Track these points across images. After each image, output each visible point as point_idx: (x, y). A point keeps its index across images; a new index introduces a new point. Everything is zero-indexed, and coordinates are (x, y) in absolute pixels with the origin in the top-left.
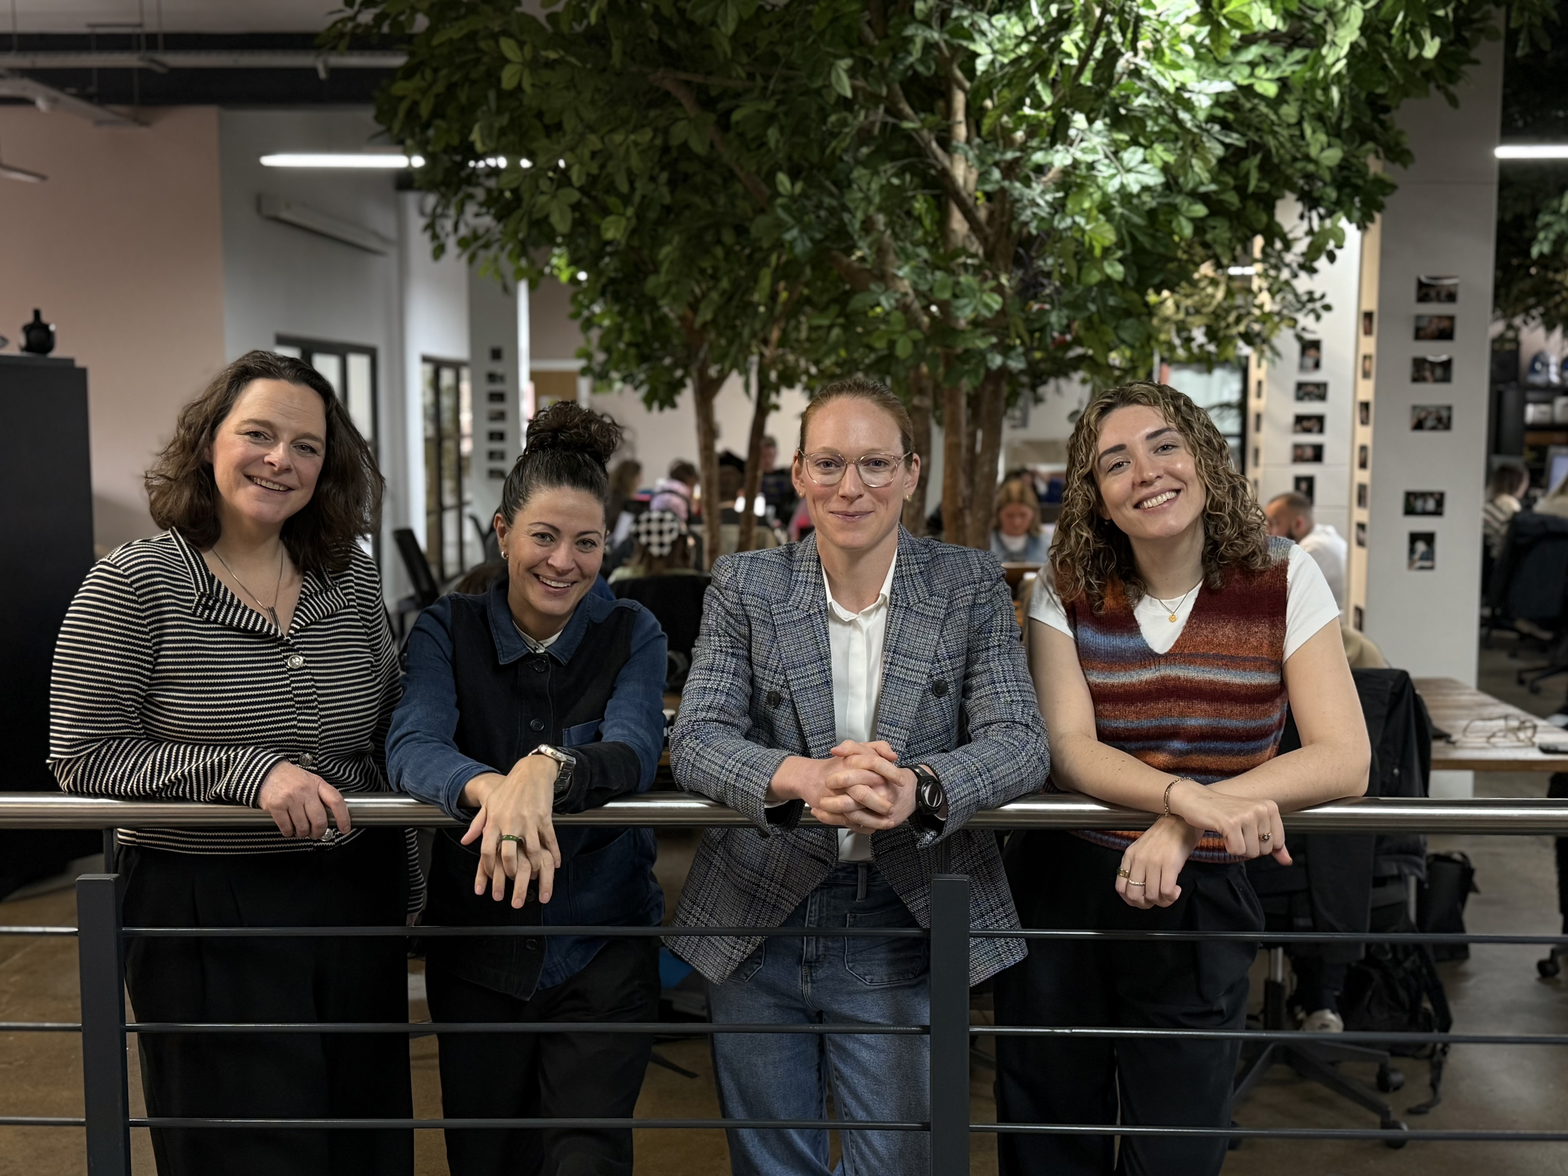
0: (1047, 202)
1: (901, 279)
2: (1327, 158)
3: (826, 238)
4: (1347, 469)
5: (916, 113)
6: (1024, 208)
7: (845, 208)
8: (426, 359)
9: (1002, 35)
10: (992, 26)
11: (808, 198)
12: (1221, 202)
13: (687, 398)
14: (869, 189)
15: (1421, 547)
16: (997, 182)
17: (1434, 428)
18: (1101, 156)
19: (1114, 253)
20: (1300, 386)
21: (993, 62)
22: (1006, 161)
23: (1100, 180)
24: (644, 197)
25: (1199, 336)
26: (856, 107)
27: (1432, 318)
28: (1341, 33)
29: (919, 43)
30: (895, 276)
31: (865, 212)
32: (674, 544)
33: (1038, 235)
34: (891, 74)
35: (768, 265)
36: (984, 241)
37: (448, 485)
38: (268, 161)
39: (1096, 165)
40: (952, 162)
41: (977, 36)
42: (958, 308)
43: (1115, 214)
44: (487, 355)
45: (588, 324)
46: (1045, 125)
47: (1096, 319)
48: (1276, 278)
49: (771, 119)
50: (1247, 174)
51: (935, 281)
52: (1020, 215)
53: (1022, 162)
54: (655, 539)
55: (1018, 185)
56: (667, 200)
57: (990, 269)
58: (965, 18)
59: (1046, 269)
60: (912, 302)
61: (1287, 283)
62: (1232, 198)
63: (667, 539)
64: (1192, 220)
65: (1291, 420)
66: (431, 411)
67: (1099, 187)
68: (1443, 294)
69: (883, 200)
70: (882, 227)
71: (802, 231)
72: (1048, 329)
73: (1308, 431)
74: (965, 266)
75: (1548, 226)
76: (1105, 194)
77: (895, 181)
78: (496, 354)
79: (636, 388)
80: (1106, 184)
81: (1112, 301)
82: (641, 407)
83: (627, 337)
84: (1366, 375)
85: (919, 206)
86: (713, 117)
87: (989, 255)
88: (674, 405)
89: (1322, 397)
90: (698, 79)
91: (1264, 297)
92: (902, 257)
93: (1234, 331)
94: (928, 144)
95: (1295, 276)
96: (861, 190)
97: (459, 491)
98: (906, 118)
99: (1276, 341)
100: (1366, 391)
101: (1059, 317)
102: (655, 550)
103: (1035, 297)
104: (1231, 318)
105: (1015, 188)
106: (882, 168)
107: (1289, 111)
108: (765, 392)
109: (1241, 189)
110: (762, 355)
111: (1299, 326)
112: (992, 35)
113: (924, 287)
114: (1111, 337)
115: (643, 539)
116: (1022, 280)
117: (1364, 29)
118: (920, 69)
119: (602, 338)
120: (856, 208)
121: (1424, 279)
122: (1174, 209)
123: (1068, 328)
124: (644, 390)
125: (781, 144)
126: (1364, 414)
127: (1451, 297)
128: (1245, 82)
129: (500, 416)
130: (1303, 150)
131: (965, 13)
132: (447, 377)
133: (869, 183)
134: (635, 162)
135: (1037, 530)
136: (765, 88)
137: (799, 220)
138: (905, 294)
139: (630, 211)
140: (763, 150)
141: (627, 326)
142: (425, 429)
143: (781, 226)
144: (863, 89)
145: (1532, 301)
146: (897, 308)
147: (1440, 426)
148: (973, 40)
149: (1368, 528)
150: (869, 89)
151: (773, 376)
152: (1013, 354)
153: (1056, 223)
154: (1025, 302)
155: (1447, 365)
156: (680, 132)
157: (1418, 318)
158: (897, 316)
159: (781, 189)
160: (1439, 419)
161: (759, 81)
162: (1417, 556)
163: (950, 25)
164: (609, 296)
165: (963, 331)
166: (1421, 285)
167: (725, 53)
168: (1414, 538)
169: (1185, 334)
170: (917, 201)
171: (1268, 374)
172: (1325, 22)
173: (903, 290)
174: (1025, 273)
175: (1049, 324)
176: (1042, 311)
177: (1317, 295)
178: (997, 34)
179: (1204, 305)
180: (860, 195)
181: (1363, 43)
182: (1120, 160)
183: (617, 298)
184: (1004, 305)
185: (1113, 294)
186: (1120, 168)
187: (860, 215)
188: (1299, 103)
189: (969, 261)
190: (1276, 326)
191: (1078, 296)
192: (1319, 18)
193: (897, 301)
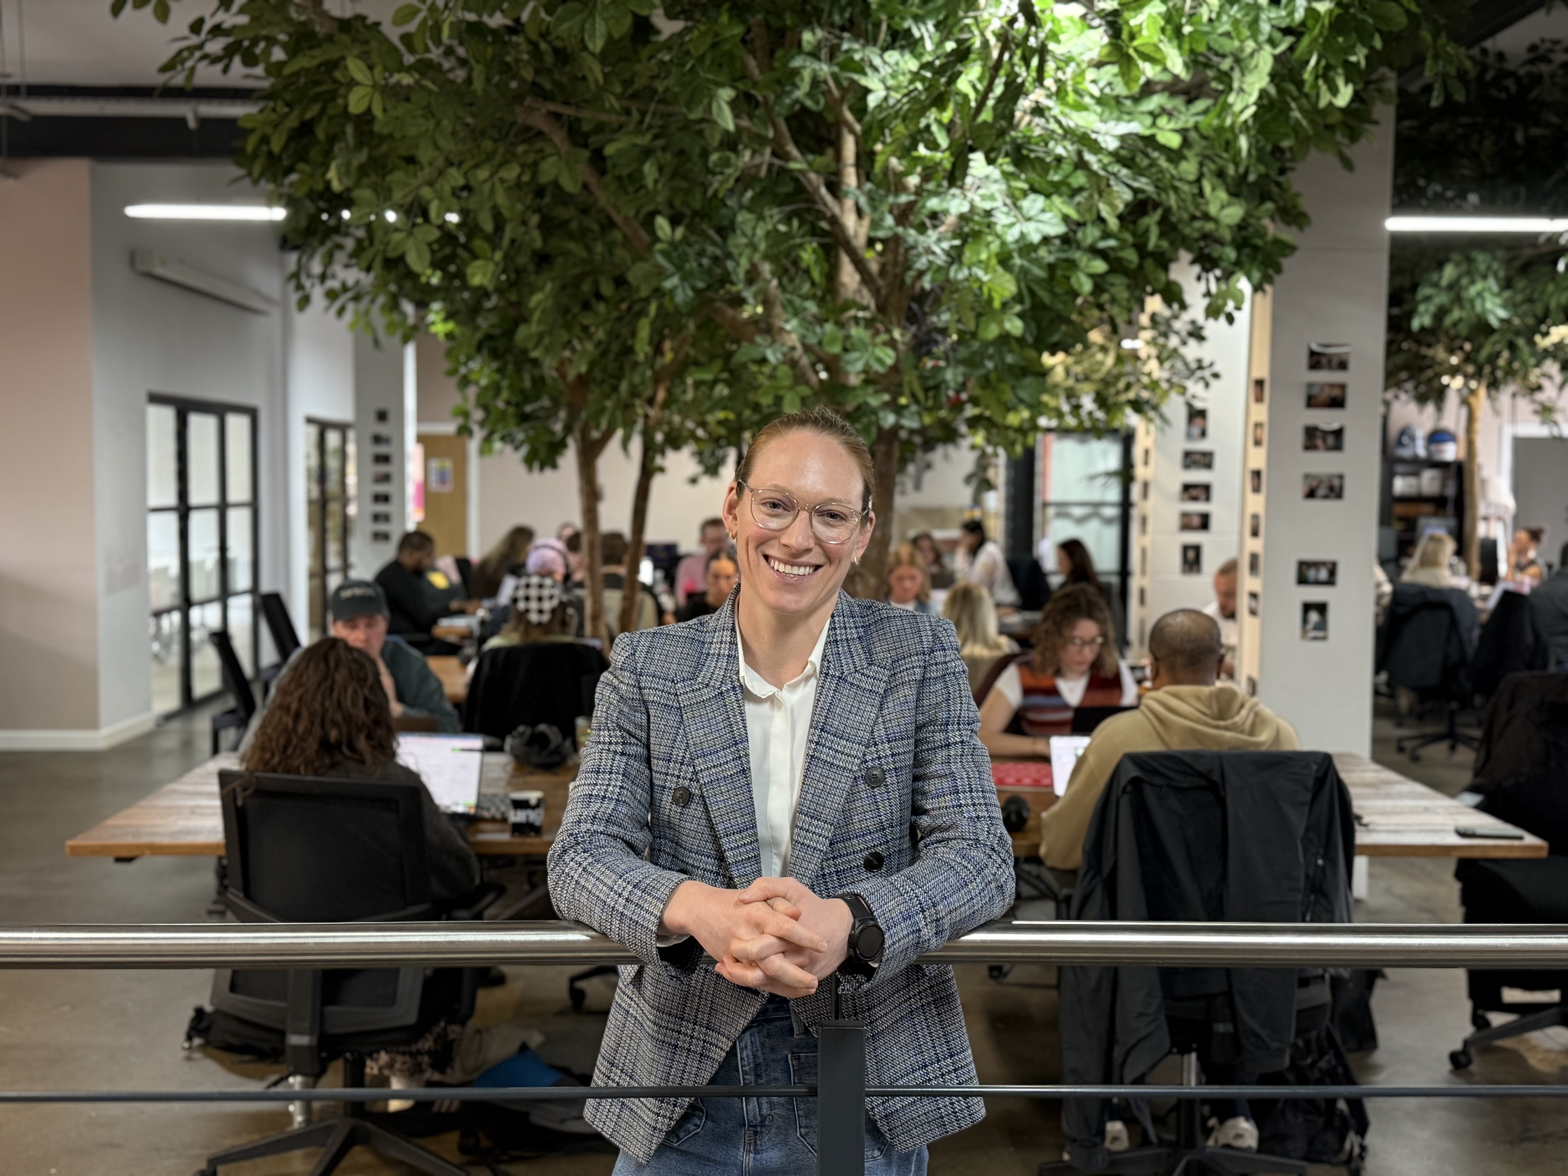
0: (943, 250)
1: (789, 332)
2: (1228, 216)
3: (709, 287)
4: (1235, 538)
5: (802, 154)
6: (919, 256)
7: (729, 256)
8: (310, 421)
9: (894, 71)
10: (885, 62)
11: (690, 245)
12: (1119, 260)
13: (569, 460)
14: (754, 235)
15: (1314, 617)
16: (890, 228)
17: (1326, 497)
18: (998, 204)
19: (1012, 308)
20: (1187, 454)
21: (886, 99)
22: (898, 205)
23: (999, 229)
24: (513, 241)
25: (1088, 403)
26: (740, 147)
27: (1323, 386)
28: (1249, 79)
29: (807, 75)
30: (782, 330)
31: (750, 259)
32: (553, 611)
33: (932, 290)
34: (777, 108)
35: (647, 315)
36: (876, 292)
37: (333, 548)
38: (134, 211)
39: (995, 213)
40: (842, 208)
41: (869, 71)
42: (849, 363)
43: (1014, 265)
44: (372, 416)
45: (465, 382)
46: (940, 168)
47: (993, 377)
48: (1164, 346)
49: (647, 153)
50: (1147, 231)
51: (824, 334)
52: (915, 262)
53: (916, 208)
54: (534, 605)
55: (912, 232)
56: (538, 243)
57: (882, 322)
58: (855, 51)
59: (940, 325)
60: (800, 357)
61: (1175, 350)
62: (1131, 256)
63: (547, 605)
64: (1092, 276)
65: (1177, 488)
66: (315, 474)
67: (998, 236)
68: (1335, 362)
69: (770, 247)
70: (768, 275)
71: (684, 279)
72: (943, 387)
73: (1195, 499)
74: (856, 320)
75: (1428, 299)
76: (1003, 244)
77: (782, 228)
78: (382, 416)
79: (517, 448)
80: (1005, 233)
81: (1010, 359)
82: (522, 469)
83: (505, 394)
84: (1258, 443)
85: (808, 256)
86: (586, 154)
87: (882, 308)
88: (554, 466)
89: (1209, 466)
90: (568, 111)
91: (1153, 366)
92: (790, 309)
93: (1123, 398)
94: (817, 189)
95: (1184, 343)
96: (744, 234)
97: (344, 553)
98: (794, 160)
99: (1165, 409)
100: (1258, 459)
101: (955, 375)
102: (534, 617)
103: (929, 354)
104: (1121, 385)
105: (910, 235)
106: (767, 212)
107: (1189, 168)
108: (650, 454)
109: (1140, 247)
110: (646, 416)
111: (1190, 393)
112: (885, 71)
113: (812, 340)
114: (1009, 396)
115: (521, 605)
116: (915, 336)
117: (1274, 76)
118: (809, 103)
119: (479, 396)
120: (741, 255)
121: (1315, 347)
122: (1072, 264)
123: (963, 386)
124: (524, 450)
125: (660, 186)
126: (1256, 480)
127: (1343, 365)
128: (1147, 132)
129: (386, 478)
130: (1203, 208)
131: (856, 46)
132: (333, 439)
133: (754, 229)
134: (501, 198)
135: (927, 596)
136: (641, 122)
137: (679, 268)
138: (793, 348)
139: (498, 256)
140: (642, 192)
141: (505, 383)
142: (309, 491)
143: (662, 274)
144: (748, 130)
145: (1404, 375)
146: (784, 363)
147: (1333, 495)
148: (864, 74)
149: (1261, 598)
150: (754, 129)
151: (659, 437)
152: (906, 413)
153: (952, 274)
154: (919, 358)
155: (1338, 434)
156: (549, 170)
157: (1310, 385)
158: (784, 370)
159: (660, 234)
160: (1331, 488)
161: (636, 115)
162: (1310, 626)
163: (841, 58)
164: (485, 352)
165: (854, 389)
166: (1313, 354)
167: (596, 81)
168: (1307, 607)
169: (1074, 401)
170: (805, 250)
171: (1156, 442)
172: (1232, 69)
173: (790, 343)
174: (919, 329)
175: (944, 381)
176: (937, 369)
177: (1206, 363)
178: (889, 70)
179: (1094, 371)
180: (744, 241)
181: (1272, 91)
182: (1019, 208)
183: (495, 354)
184: (898, 360)
185: (1011, 351)
186: (1020, 217)
187: (744, 263)
188: (1198, 159)
189: (861, 314)
190: (1166, 393)
191: (974, 353)
192: (1226, 65)
193: (784, 354)
